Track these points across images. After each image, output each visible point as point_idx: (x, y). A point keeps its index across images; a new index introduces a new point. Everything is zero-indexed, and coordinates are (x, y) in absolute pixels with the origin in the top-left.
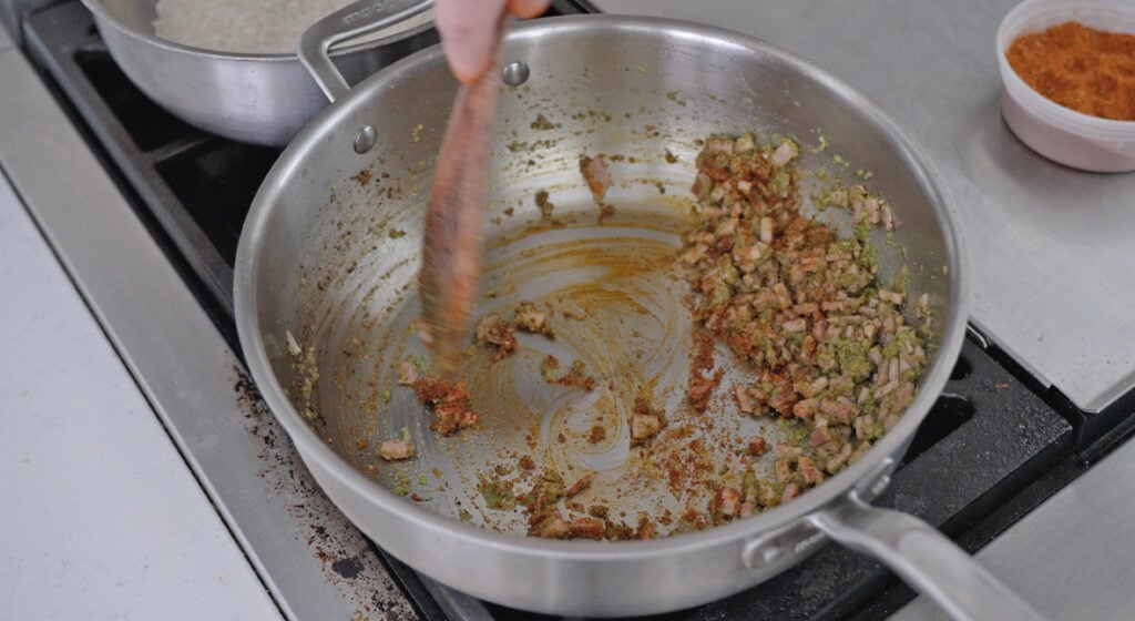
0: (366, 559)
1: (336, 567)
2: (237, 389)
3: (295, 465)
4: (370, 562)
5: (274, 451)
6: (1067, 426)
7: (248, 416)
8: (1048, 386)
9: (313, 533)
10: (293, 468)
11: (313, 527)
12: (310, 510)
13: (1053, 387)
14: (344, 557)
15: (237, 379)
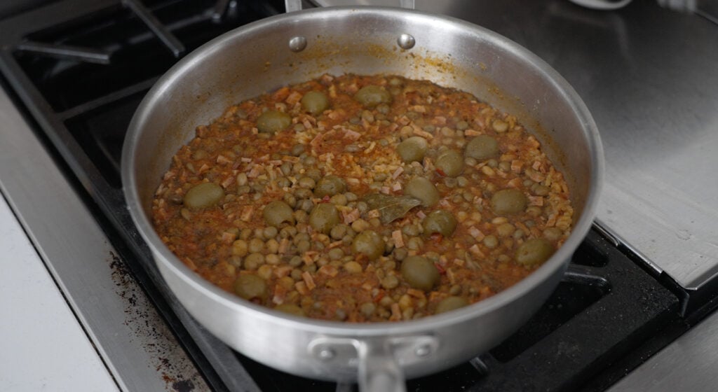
0: (196, 382)
1: (175, 386)
2: (112, 267)
3: (150, 317)
4: (199, 383)
5: (135, 308)
6: (675, 299)
7: (119, 285)
8: (660, 272)
9: (160, 363)
10: (147, 319)
11: (160, 359)
12: (159, 348)
13: (664, 273)
14: (181, 379)
15: (112, 260)
